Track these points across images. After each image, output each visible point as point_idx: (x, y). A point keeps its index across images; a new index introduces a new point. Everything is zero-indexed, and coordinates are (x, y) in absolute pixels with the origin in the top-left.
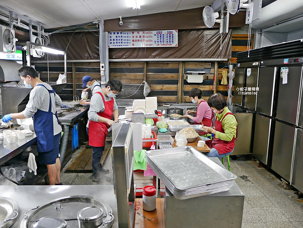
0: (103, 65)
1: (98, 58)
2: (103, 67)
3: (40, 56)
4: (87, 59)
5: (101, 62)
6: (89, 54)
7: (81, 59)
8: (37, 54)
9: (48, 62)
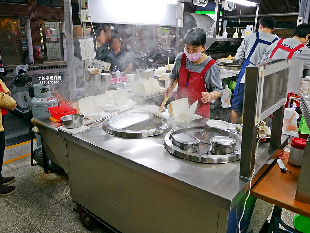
0: (301, 18)
1: (297, 11)
2: (300, 21)
3: (232, 8)
4: (284, 12)
5: (299, 15)
6: (286, 6)
7: (276, 13)
8: (229, 7)
9: (240, 16)
